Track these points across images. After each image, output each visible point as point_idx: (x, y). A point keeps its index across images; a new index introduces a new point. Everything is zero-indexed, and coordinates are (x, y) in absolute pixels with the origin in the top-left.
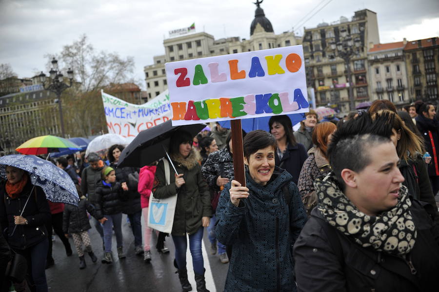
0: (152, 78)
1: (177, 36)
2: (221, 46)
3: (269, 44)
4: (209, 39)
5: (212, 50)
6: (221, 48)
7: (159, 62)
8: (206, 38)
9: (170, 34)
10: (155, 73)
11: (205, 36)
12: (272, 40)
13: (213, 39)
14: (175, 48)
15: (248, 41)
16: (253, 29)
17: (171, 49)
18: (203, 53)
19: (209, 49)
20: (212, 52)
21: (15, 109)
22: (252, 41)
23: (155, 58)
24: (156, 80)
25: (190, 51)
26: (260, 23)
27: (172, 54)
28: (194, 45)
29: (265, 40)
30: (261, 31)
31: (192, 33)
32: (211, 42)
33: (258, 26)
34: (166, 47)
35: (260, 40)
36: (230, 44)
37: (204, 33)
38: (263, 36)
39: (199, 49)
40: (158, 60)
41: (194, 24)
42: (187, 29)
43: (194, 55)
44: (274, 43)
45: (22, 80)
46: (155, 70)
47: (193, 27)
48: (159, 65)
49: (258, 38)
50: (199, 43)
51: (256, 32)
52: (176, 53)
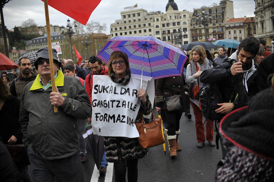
0: (114, 32)
1: (128, 10)
2: (151, 16)
3: (175, 16)
4: (144, 12)
5: (145, 18)
6: (151, 17)
7: (118, 23)
8: (143, 12)
9: (124, 9)
10: (116, 29)
11: (142, 11)
12: (177, 14)
13: (147, 12)
14: (127, 17)
15: (165, 14)
16: (167, 8)
17: (124, 17)
18: (141, 20)
19: (144, 17)
20: (146, 19)
21: (41, 45)
22: (167, 15)
23: (116, 21)
24: (116, 32)
25: (134, 18)
26: (171, 5)
27: (125, 20)
28: (136, 15)
29: (173, 14)
30: (171, 10)
31: (136, 9)
32: (145, 14)
33: (170, 7)
34: (122, 16)
35: (170, 14)
36: (155, 16)
37: (142, 9)
38: (172, 12)
39: (139, 18)
40: (118, 22)
41: (137, 4)
42: (133, 7)
43: (136, 20)
44: (178, 16)
45: (39, 28)
46: (116, 27)
47: (136, 6)
48: (118, 25)
49: (169, 13)
50: (139, 14)
51: (169, 10)
52: (127, 19)
